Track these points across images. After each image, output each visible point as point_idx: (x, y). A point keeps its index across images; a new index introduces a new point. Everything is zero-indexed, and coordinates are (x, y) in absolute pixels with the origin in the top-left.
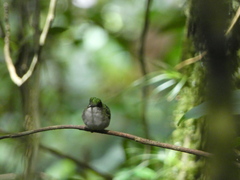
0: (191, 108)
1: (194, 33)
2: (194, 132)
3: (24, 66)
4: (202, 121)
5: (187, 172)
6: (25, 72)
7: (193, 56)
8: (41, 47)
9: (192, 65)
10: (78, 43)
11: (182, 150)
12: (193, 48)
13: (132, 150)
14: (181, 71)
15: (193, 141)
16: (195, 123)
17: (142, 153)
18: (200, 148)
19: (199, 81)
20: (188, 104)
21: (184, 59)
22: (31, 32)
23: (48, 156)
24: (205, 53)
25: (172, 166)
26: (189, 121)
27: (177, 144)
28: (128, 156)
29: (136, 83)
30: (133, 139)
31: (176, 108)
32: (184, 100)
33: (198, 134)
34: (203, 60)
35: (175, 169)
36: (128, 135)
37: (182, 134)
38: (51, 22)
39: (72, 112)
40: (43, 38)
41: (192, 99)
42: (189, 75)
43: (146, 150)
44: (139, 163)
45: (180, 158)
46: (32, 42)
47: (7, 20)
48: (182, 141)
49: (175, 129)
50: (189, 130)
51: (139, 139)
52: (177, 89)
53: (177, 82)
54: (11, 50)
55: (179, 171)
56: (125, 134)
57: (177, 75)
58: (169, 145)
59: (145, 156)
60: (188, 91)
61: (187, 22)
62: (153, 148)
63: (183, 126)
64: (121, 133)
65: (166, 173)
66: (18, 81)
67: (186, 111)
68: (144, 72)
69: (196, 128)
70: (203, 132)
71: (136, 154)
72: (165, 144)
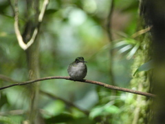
0: (143, 64)
1: (144, 13)
2: (145, 81)
3: (28, 36)
4: (151, 73)
5: (141, 108)
6: (29, 40)
7: (144, 28)
8: (40, 23)
9: (144, 35)
10: (65, 20)
11: (137, 93)
12: (144, 23)
13: (103, 93)
14: (136, 39)
15: (144, 87)
16: (146, 74)
17: (110, 95)
18: (149, 92)
19: (148, 46)
20: (141, 61)
21: (138, 30)
22: (33, 13)
23: (46, 98)
24: (152, 26)
25: (131, 104)
26: (142, 73)
27: (134, 89)
28: (100, 98)
29: (105, 47)
30: (103, 86)
31: (132, 64)
32: (138, 58)
33: (147, 82)
34: (150, 31)
35: (132, 106)
36: (100, 83)
37: (137, 82)
38: (47, 6)
39: (62, 68)
40: (41, 17)
41: (144, 58)
42: (142, 42)
43: (112, 93)
44: (108, 102)
45: (135, 98)
46: (34, 20)
47: (16, 5)
48: (137, 87)
49: (132, 78)
50: (142, 80)
51: (107, 85)
52: (133, 51)
53: (133, 46)
54: (19, 25)
55: (135, 108)
56: (97, 82)
57: (133, 42)
58: (128, 90)
59: (112, 97)
60: (141, 52)
61: (140, 5)
62: (117, 92)
63: (138, 77)
64: (94, 82)
65: (126, 108)
66: (24, 46)
67: (139, 66)
68: (111, 39)
69: (146, 78)
70: (151, 81)
71: (105, 96)
72: (125, 89)
